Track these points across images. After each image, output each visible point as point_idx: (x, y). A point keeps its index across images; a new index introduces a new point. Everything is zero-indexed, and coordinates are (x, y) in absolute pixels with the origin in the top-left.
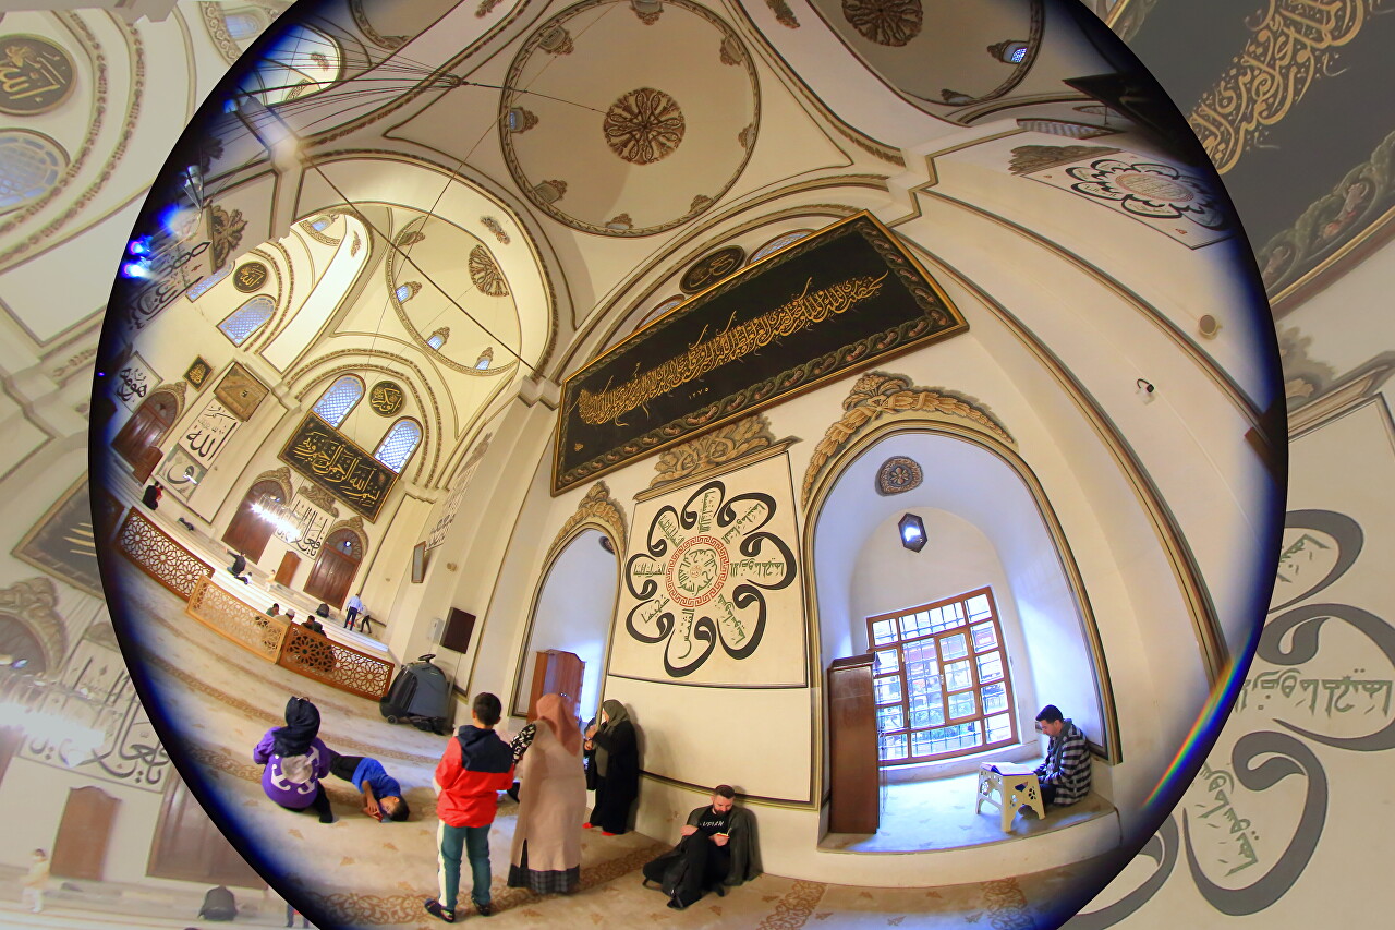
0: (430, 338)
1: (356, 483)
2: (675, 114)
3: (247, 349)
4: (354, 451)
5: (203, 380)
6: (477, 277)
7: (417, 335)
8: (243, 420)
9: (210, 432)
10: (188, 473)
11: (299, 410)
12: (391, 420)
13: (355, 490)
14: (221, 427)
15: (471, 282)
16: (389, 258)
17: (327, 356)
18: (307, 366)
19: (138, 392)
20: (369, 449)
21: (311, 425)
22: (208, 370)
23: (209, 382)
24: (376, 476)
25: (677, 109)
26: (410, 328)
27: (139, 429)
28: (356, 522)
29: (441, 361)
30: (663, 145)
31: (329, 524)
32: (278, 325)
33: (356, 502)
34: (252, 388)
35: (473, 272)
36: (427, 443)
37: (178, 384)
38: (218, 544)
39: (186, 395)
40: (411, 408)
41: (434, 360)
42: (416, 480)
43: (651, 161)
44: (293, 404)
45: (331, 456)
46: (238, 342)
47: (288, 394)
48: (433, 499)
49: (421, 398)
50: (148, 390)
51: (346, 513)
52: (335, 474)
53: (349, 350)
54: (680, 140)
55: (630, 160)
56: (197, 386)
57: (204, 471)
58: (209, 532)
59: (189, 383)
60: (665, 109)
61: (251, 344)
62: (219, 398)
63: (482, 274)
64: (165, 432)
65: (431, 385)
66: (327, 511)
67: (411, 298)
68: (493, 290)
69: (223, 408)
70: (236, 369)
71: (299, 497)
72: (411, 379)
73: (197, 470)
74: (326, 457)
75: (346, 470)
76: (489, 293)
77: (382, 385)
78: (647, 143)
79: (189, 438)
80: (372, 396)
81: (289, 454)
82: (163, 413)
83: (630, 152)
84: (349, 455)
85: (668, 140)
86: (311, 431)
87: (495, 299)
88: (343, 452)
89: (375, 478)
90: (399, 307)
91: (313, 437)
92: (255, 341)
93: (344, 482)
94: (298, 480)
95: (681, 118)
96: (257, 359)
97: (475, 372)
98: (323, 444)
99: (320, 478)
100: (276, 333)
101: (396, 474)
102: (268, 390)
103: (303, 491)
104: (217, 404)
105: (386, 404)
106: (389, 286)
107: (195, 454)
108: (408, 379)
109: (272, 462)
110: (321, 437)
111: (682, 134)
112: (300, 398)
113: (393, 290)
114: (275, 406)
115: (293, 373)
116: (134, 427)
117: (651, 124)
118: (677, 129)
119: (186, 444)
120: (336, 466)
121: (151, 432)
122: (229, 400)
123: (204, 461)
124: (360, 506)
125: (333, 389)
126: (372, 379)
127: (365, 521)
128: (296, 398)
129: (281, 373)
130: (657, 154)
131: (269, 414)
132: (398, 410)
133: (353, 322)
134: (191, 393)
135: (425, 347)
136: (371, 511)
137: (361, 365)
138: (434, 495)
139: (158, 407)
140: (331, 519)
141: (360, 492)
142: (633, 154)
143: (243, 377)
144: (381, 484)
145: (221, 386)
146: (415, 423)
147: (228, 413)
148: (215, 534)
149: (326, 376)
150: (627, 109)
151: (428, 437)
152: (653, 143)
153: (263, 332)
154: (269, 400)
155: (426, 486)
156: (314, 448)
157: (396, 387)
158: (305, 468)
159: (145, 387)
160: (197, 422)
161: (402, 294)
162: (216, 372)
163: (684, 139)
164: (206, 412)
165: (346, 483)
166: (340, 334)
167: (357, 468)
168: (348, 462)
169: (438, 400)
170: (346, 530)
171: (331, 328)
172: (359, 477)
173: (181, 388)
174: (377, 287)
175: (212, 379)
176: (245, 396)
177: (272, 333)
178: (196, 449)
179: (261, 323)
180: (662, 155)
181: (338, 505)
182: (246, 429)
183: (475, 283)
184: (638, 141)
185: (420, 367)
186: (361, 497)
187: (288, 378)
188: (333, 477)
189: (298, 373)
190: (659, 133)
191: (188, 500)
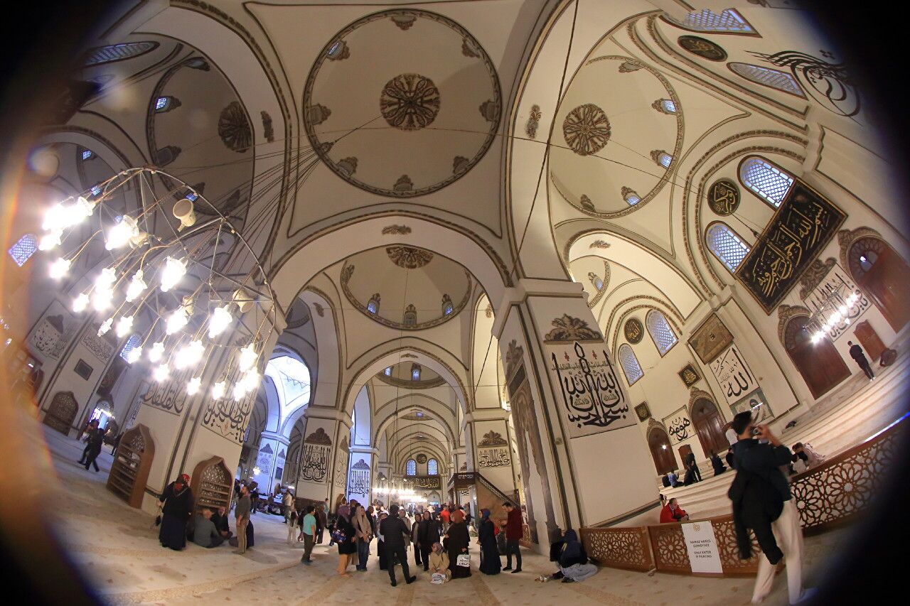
0: (664, 167)
1: (805, 231)
2: (387, 98)
3: (681, 333)
4: (773, 229)
5: (695, 374)
6: (600, 143)
7: (664, 180)
8: (731, 342)
9: (732, 375)
10: (754, 406)
11: (733, 287)
12: (743, 192)
13: (812, 232)
14: (732, 363)
15: (606, 146)
16: (606, 217)
17: (690, 259)
18: (698, 277)
19: (686, 425)
20: (771, 214)
21: (747, 275)
22: (689, 368)
23: (698, 368)
24: (798, 205)
25: (382, 100)
26: (659, 187)
27: (708, 434)
28: (845, 237)
29: (680, 149)
30: (409, 83)
31: (841, 273)
32: (667, 306)
33: (823, 235)
34: (710, 329)
35: (597, 148)
36: (760, 148)
37: (692, 394)
38: (818, 404)
39: (700, 389)
40: (729, 171)
41: (681, 157)
42: (801, 159)
43: (423, 78)
44: (728, 292)
45: (777, 256)
46: (675, 340)
47: (718, 296)
48: (818, 131)
49: (717, 162)
50: (687, 418)
51: (833, 249)
52: (794, 254)
53: (685, 239)
54: (395, 79)
55: (436, 90)
56: (698, 379)
57: (759, 391)
58: (804, 408)
59: (693, 385)
60: (390, 105)
61: (678, 329)
62: (710, 361)
63: (595, 139)
64: (719, 414)
65: (703, 154)
66: (827, 272)
67: (635, 192)
68: (604, 125)
69: (719, 359)
70: (693, 343)
71: (808, 301)
72: (703, 175)
73: (755, 397)
74: (776, 262)
75: (792, 241)
76: (609, 128)
77: (712, 205)
78: (418, 92)
79: (730, 395)
80: (722, 214)
81: (769, 301)
82: (706, 411)
83: (431, 94)
84: (776, 236)
85: (402, 84)
86: (751, 275)
87: (610, 120)
88: (774, 242)
89: (800, 206)
90: (644, 201)
91: (758, 275)
92: (676, 325)
93: (803, 245)
94: (793, 298)
95: (384, 93)
96: (687, 324)
97: (679, 112)
98: (765, 263)
99: (795, 271)
100: (672, 307)
101: (796, 182)
102: (713, 314)
103: (804, 294)
104: (714, 363)
105: (728, 198)
106: (629, 213)
107: (744, 393)
108: (703, 179)
109: (771, 323)
110: (759, 266)
111: (391, 82)
112: (723, 285)
113: (631, 209)
114: (726, 309)
115: (702, 290)
116: (705, 436)
117: (406, 102)
118: (392, 88)
119: (734, 399)
120: (786, 252)
121: (714, 425)
122: (714, 351)
123: (752, 387)
124: (829, 228)
125: (718, 254)
126: (708, 215)
127: (844, 227)
128: (722, 289)
129: (702, 301)
130: (417, 80)
131: (733, 317)
132: (732, 185)
133: (662, 239)
134: (701, 385)
135: (672, 169)
136: (834, 217)
137: (697, 227)
138: (815, 130)
139: (701, 414)
140: (837, 269)
141: (814, 226)
142: (431, 91)
143: (700, 336)
144: (806, 201)
145: (702, 356)
146: (743, 165)
147: (723, 355)
148: (808, 403)
149: (706, 260)
150: (411, 121)
151: (754, 148)
152: (414, 88)
153: (670, 319)
154: (721, 315)
155: (806, 143)
156: (767, 274)
157: (712, 190)
158: (783, 288)
159: (685, 419)
160: (721, 384)
161: (634, 201)
162: (692, 361)
163: (392, 78)
164: (717, 375)
165: (803, 242)
166: (673, 250)
167: (790, 227)
168: (783, 237)
169: (715, 143)
170: (850, 253)
171: (668, 258)
172: (798, 226)
173: (695, 392)
174: (632, 222)
175: (696, 365)
176: (714, 336)
177: (672, 310)
178: (740, 391)
179: (664, 321)
180: (414, 77)
181: (823, 257)
182: (740, 341)
183: (605, 143)
184: (422, 98)
185: (690, 169)
186: (819, 226)
187: (706, 295)
188: (796, 256)
189: (703, 286)
190: (405, 92)
191: (773, 415)
